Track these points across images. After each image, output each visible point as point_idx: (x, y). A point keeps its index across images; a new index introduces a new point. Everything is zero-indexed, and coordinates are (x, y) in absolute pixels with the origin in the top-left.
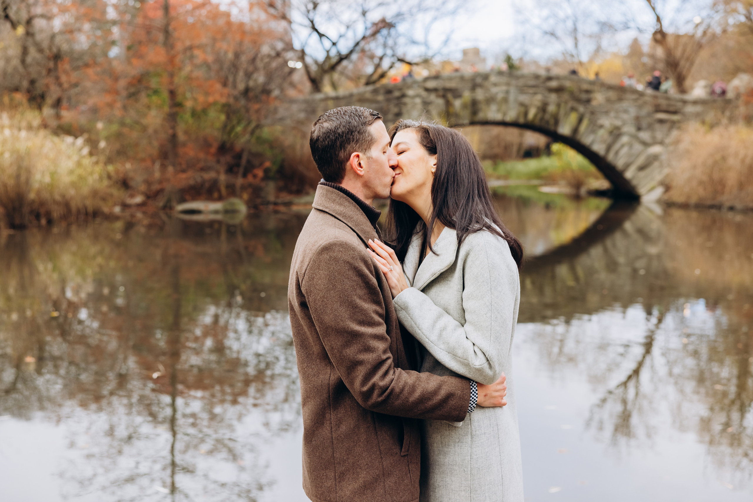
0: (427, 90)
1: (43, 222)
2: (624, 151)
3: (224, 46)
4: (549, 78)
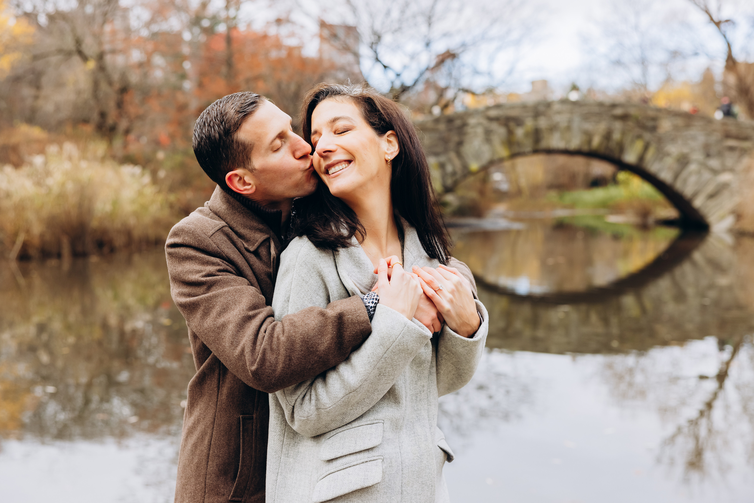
0: (489, 119)
1: (106, 249)
2: (693, 179)
3: (284, 76)
4: (614, 106)
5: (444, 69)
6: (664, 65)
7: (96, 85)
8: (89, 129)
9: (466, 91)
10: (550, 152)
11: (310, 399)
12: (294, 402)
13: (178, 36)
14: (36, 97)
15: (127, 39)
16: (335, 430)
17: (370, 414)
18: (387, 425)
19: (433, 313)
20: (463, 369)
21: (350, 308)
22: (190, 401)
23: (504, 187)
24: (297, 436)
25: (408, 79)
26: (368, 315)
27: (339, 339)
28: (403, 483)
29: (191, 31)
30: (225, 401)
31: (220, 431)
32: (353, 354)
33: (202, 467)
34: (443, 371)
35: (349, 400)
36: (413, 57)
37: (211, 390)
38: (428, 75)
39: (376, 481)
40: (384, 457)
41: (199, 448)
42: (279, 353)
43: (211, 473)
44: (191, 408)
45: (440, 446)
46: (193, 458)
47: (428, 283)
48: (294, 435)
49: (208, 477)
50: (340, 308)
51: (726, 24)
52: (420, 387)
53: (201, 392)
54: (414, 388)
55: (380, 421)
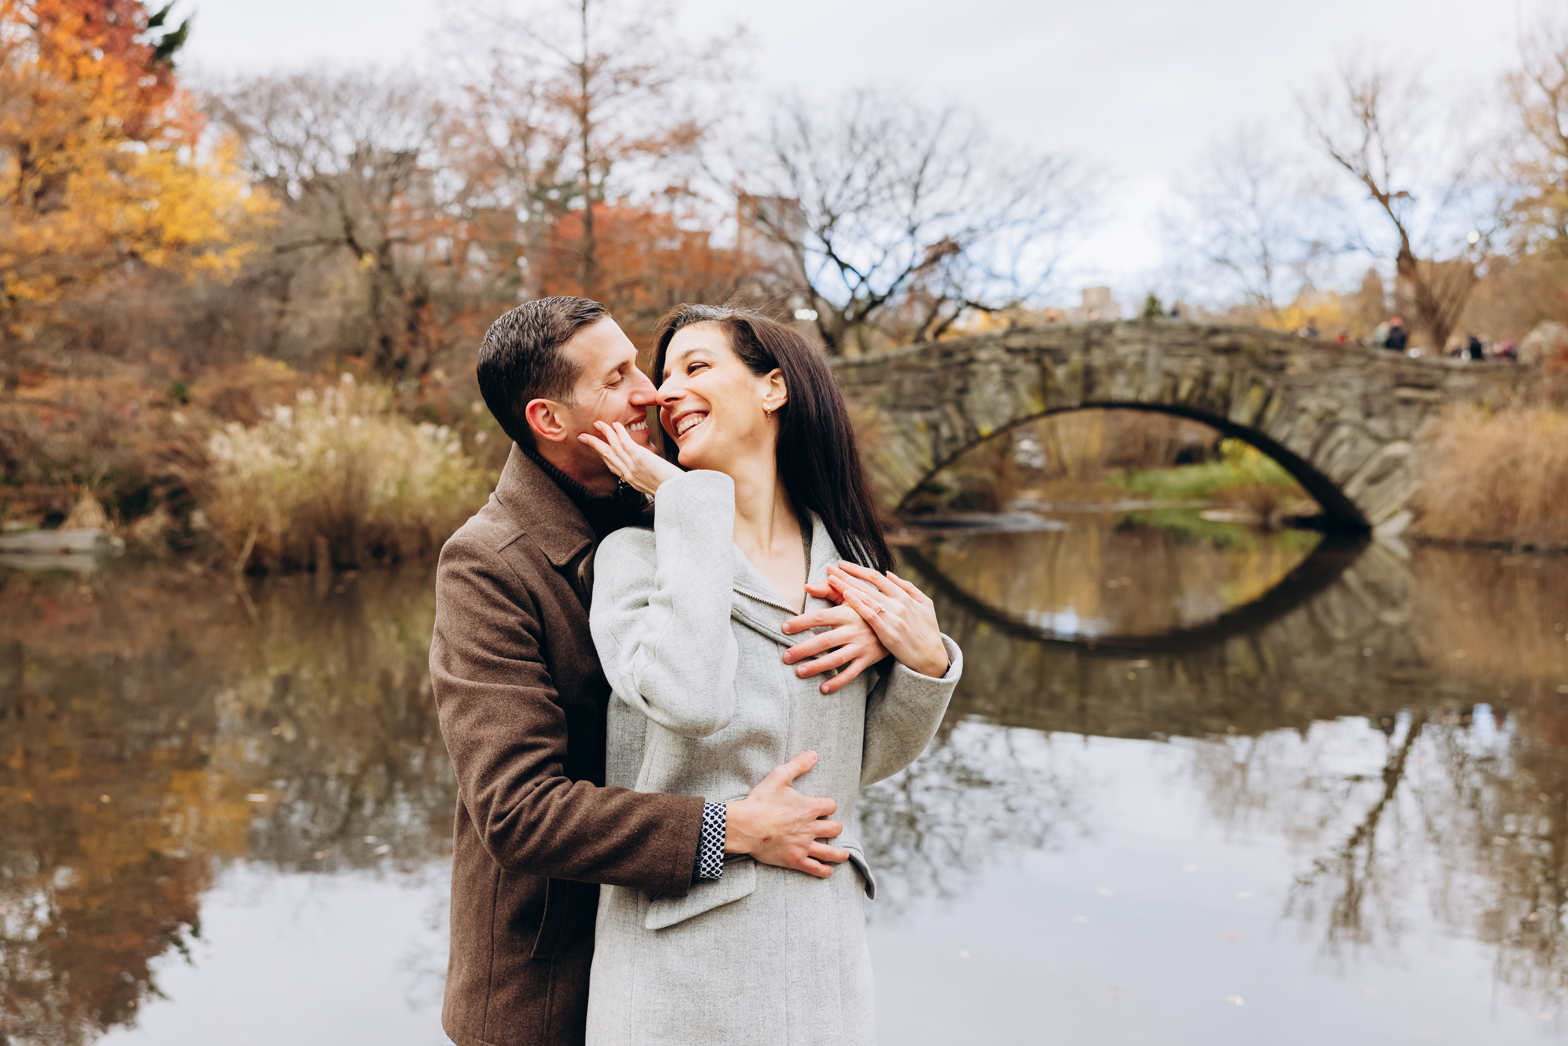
0: (1010, 350)
1: (387, 560)
2: (1344, 452)
4: (1214, 331)
5: (939, 272)
6: (1298, 266)
7: (376, 293)
8: (364, 364)
9: (974, 305)
10: (1110, 405)
13: (510, 213)
14: (281, 314)
15: (427, 221)
23: (1038, 462)
25: (880, 285)
28: (788, 900)
29: (529, 207)
33: (487, 911)
36: (887, 250)
38: (912, 278)
39: (746, 891)
41: (480, 881)
43: (500, 919)
49: (496, 925)
51: (1400, 199)
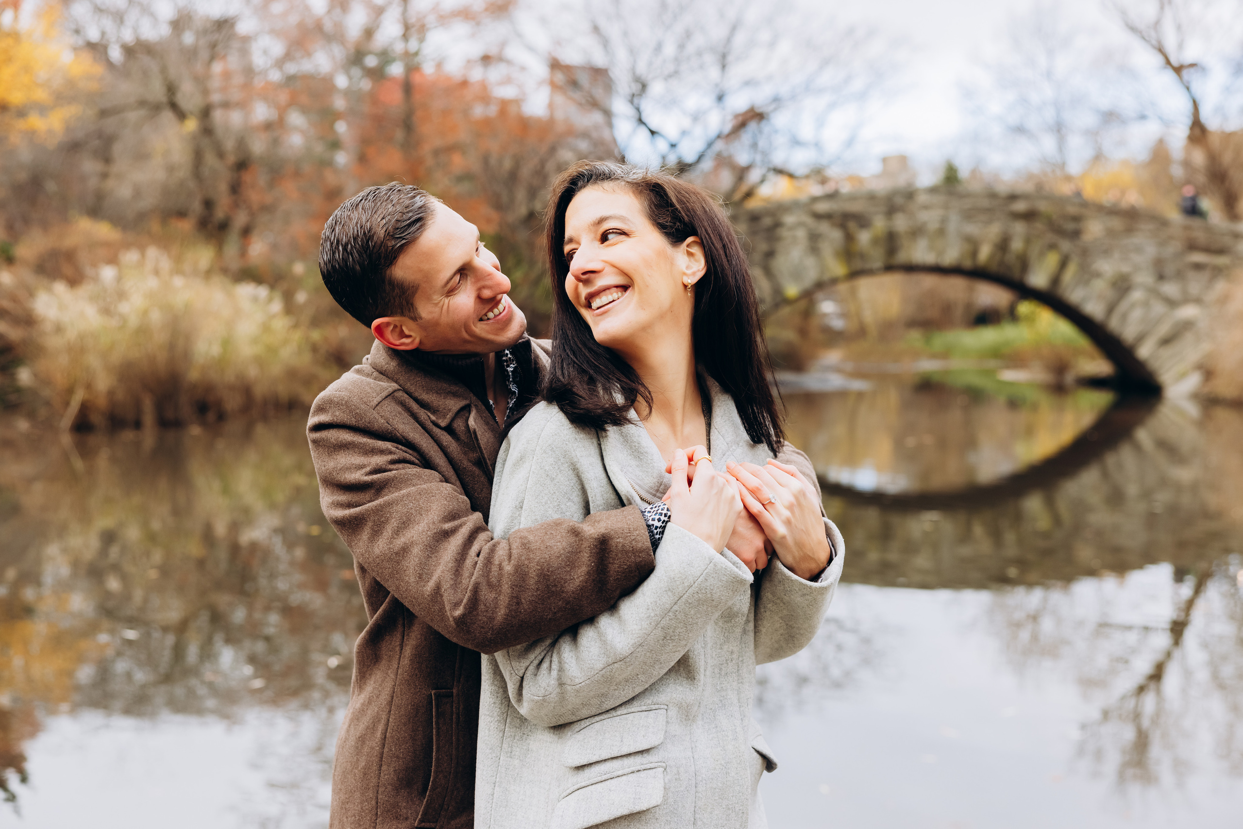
0: (816, 216)
1: (211, 416)
2: (1136, 314)
3: (493, 146)
4: (1013, 197)
5: (746, 137)
6: (1092, 134)
7: (198, 157)
8: (186, 226)
9: (779, 171)
10: (911, 268)
11: (549, 669)
12: (524, 671)
13: (329, 79)
14: (105, 176)
15: (247, 86)
16: (589, 719)
17: (646, 694)
18: (673, 712)
19: (758, 542)
20: (799, 628)
21: (622, 527)
22: (359, 669)
23: (838, 324)
24: (526, 724)
25: (689, 151)
26: (649, 540)
27: (601, 576)
28: (697, 808)
29: (347, 72)
30: (407, 669)
31: (400, 716)
32: (623, 600)
33: (372, 775)
34: (765, 629)
35: (612, 674)
36: (697, 117)
37: (390, 651)
38: (719, 146)
39: (653, 803)
40: (667, 764)
41: (368, 742)
42: (500, 591)
43: (385, 784)
44: (360, 681)
45: (755, 748)
46: (358, 760)
47: (754, 492)
48: (522, 721)
49: (381, 790)
50: (605, 525)
51: (1192, 70)
52: (727, 653)
53: (376, 654)
54: (717, 656)
55: (662, 706)
